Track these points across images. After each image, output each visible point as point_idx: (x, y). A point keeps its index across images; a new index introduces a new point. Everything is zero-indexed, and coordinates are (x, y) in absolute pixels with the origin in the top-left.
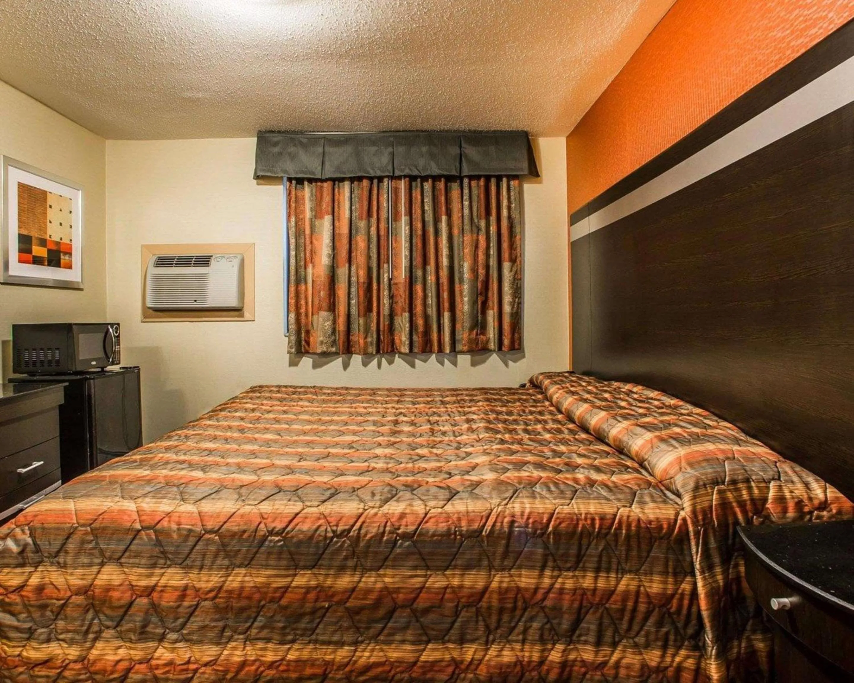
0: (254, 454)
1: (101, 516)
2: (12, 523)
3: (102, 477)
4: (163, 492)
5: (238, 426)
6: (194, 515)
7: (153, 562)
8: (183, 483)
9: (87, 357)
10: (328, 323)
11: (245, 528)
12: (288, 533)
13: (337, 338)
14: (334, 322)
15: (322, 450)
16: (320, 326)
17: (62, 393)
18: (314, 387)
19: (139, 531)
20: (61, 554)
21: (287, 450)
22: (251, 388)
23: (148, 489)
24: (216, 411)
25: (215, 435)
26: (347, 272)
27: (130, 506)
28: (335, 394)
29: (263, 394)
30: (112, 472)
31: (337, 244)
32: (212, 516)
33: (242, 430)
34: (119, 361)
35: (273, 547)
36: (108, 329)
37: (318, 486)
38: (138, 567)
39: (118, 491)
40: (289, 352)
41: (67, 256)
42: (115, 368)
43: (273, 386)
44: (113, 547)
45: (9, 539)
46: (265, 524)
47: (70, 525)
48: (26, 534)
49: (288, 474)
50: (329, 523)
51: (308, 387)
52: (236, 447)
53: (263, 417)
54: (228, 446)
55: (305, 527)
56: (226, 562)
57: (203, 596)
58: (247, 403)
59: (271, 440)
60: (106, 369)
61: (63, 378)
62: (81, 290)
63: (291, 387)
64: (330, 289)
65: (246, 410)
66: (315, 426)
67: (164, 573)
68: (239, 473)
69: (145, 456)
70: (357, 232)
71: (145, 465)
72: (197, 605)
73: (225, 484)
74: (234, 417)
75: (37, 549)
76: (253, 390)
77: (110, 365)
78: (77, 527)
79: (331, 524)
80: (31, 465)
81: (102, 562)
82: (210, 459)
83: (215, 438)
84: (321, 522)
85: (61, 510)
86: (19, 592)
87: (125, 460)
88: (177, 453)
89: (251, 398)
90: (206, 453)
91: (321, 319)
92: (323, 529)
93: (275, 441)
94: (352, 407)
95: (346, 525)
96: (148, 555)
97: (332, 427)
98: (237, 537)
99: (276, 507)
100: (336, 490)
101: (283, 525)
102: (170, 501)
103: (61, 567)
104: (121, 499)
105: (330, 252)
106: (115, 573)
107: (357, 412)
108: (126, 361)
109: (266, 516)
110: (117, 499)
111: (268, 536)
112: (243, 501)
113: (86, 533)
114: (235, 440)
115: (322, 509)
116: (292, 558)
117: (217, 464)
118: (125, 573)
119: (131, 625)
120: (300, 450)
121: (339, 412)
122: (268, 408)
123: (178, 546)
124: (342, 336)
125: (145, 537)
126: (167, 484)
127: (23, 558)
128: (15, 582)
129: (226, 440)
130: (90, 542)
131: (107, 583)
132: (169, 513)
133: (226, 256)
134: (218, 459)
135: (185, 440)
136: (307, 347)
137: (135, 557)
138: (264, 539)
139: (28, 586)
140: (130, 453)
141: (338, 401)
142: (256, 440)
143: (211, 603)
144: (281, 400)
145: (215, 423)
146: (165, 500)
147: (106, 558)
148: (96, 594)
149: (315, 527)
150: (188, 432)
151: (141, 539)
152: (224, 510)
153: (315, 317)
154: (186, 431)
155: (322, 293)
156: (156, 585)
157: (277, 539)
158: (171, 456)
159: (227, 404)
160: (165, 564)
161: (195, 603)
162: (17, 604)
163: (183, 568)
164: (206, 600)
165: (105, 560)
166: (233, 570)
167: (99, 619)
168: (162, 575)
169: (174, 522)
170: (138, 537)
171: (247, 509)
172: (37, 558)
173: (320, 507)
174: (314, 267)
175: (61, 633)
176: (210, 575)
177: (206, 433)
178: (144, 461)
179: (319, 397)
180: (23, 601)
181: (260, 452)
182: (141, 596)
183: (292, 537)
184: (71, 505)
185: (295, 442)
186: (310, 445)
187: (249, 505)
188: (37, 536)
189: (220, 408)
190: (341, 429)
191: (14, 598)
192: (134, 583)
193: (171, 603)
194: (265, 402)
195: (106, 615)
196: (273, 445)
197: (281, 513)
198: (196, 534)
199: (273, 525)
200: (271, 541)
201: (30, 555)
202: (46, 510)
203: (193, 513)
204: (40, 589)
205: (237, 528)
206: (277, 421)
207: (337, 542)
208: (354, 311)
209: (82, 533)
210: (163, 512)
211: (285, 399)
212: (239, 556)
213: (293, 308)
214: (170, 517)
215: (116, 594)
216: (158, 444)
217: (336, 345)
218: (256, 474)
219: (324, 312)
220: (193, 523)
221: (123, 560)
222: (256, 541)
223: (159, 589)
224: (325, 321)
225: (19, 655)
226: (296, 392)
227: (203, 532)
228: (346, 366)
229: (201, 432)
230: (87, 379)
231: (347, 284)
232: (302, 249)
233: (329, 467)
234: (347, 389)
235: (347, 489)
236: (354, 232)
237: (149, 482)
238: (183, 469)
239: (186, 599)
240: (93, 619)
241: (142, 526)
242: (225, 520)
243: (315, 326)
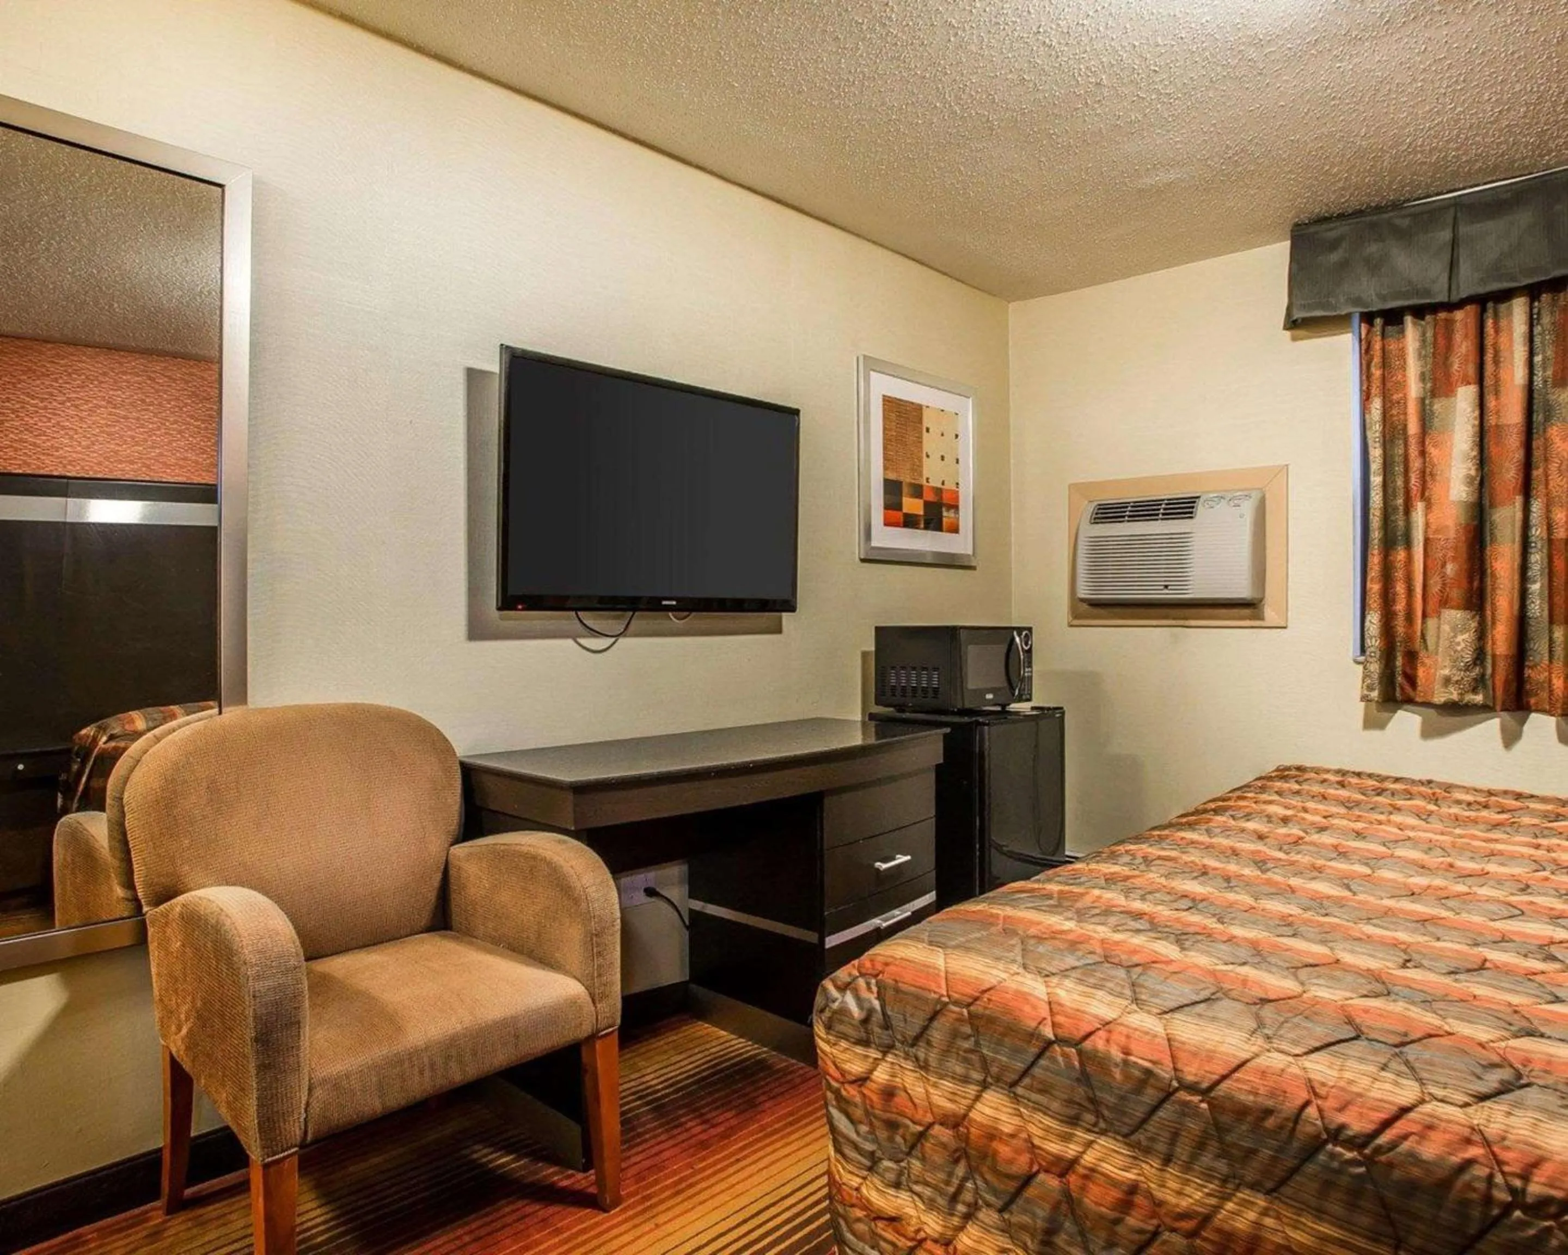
0: (1290, 925)
1: (986, 995)
2: (854, 966)
3: (992, 915)
4: (1098, 974)
5: (1253, 852)
6: (1157, 1040)
7: (1072, 1112)
8: (1137, 965)
9: (981, 685)
10: (1466, 636)
11: (1270, 1103)
12: (1379, 1150)
13: (1489, 671)
14: (1482, 635)
15: (1464, 948)
16: (1443, 643)
17: (941, 745)
18: (1430, 782)
19: (1050, 1043)
20: (921, 1044)
21: (1369, 929)
22: (1277, 770)
23: (1071, 961)
24: (1205, 811)
25: (1204, 866)
26: (1519, 515)
27: (1036, 987)
28: (1486, 806)
29: (1305, 787)
30: (1009, 911)
31: (1493, 450)
32: (1195, 1055)
33: (1261, 863)
34: (1031, 695)
35: (1338, 1172)
36: (1013, 639)
37: (1463, 1048)
38: (1045, 1114)
39: (1017, 954)
40: (1364, 698)
41: (953, 511)
42: (1023, 707)
43: (1328, 771)
44: (1004, 1059)
45: (848, 992)
46: (1320, 1110)
47: (936, 996)
48: (872, 992)
49: (1377, 996)
50: (1500, 1163)
51: (1413, 782)
52: (1248, 900)
53: (1307, 839)
54: (1231, 896)
55: (1429, 1150)
56: (1222, 1166)
57: (1168, 1220)
58: (1271, 802)
59: (1328, 897)
60: (1008, 709)
61: (944, 718)
62: (972, 568)
63: (1370, 776)
64: (1471, 558)
65: (1269, 818)
66: (1438, 882)
67: (1092, 1142)
68: (1255, 966)
69: (1067, 888)
70: (1547, 419)
71: (1068, 909)
72: (1155, 1234)
73: (1226, 986)
74: (1243, 830)
75: (887, 1025)
76: (1283, 773)
77: (1014, 702)
78: (946, 1004)
79: (1506, 1169)
80: (894, 859)
81: (985, 1080)
82: (1194, 918)
83: (1204, 872)
84: (1474, 1152)
85: (924, 965)
86: (860, 1086)
87: (1033, 890)
88: (1127, 892)
89: (1279, 793)
90: (1185, 903)
91: (1446, 628)
92: (1480, 1172)
93: (1340, 903)
94: (1538, 847)
95: (1552, 1186)
96: (1066, 1097)
97: (1484, 891)
98: (1249, 1118)
99: (1347, 1075)
100: (1519, 1076)
101: (1369, 1127)
102: (1111, 998)
103: (921, 1067)
104: (1021, 970)
105: (1473, 472)
106: (1004, 1109)
107: (1554, 861)
108: (1041, 697)
109: (1322, 1091)
110: (1015, 968)
111: (1326, 1142)
112: (1268, 1038)
113: (960, 1020)
114: (1247, 884)
115: (1478, 1115)
116: (1388, 1217)
117: (1209, 935)
118: (1021, 1115)
119: (1025, 1219)
120: (1402, 936)
121: (1501, 853)
122: (1318, 819)
123: (1122, 1098)
124: (1502, 666)
125: (1060, 1059)
126: (1107, 958)
127: (867, 1032)
128: (856, 1067)
129: (1228, 879)
130: (967, 1037)
131: (990, 1123)
132: (1108, 1023)
133: (1229, 496)
134: (1212, 923)
135: (1142, 867)
136: (1408, 689)
137: (1041, 1091)
138: (1315, 1146)
139: (872, 1081)
140: (1041, 876)
141: (1496, 826)
142: (1293, 890)
143: (1185, 1242)
144: (1349, 805)
145: (1204, 838)
146: (1100, 994)
147: (992, 1077)
148: (972, 1137)
149: (1456, 1159)
150: (1150, 850)
151: (1053, 1060)
152: (1223, 1048)
153: (1431, 623)
154: (1145, 848)
155: (1450, 569)
156: (1075, 1161)
157: (1349, 1155)
158: (1113, 896)
159: (1229, 799)
160: (1095, 1125)
161: (1150, 1228)
162: (856, 1106)
163: (1130, 1145)
164: (1173, 1230)
165: (989, 1080)
166: (1237, 1188)
167: (975, 1184)
168: (1089, 1144)
169: (1118, 1045)
170: (1048, 1054)
171: (1275, 1061)
172: (885, 1037)
173: (1470, 1110)
174: (1429, 507)
175: (916, 1183)
176: (1186, 1182)
177: (1185, 858)
178: (1066, 899)
179: (1445, 810)
180: (864, 1103)
181: (1306, 922)
182: (1047, 1171)
183: (1390, 1165)
184: (938, 959)
185: (1387, 913)
186: (1431, 928)
187: (1282, 1052)
188: (887, 998)
189: (1213, 806)
190: (1513, 899)
191: (851, 1092)
192: (1037, 1142)
193: (1104, 1210)
194: (1311, 805)
195: (986, 1181)
196: (1335, 910)
197: (1360, 1095)
198: (1159, 1085)
199: (1341, 1118)
200: (1333, 1156)
201: (877, 1030)
202: (902, 959)
203: (1155, 1036)
204: (889, 1093)
205: (1251, 1098)
206: (1343, 854)
207: (1522, 1224)
208: (1537, 608)
209: (954, 1016)
210: (1096, 1017)
211: (1358, 804)
212: (1255, 1164)
213: (1374, 601)
214: (1110, 1031)
215: (1004, 1151)
216: (1093, 866)
217: (1485, 687)
218: (1296, 977)
219: (1453, 612)
220: (1154, 1058)
221: (1019, 1090)
222: (1295, 1144)
223: (1081, 1170)
224: (1455, 630)
225: (857, 1189)
226: (1384, 790)
227: (1175, 1084)
228: (1510, 738)
229: (1173, 854)
230: (978, 724)
231: (1517, 546)
232: (1399, 469)
233: (1489, 1000)
234: (1519, 796)
235: (1550, 1080)
236: (1538, 418)
237: (1074, 945)
238: (1138, 931)
239: (1133, 1213)
240: (965, 1179)
241: (1055, 1036)
242: (1225, 1072)
243: (1431, 641)
